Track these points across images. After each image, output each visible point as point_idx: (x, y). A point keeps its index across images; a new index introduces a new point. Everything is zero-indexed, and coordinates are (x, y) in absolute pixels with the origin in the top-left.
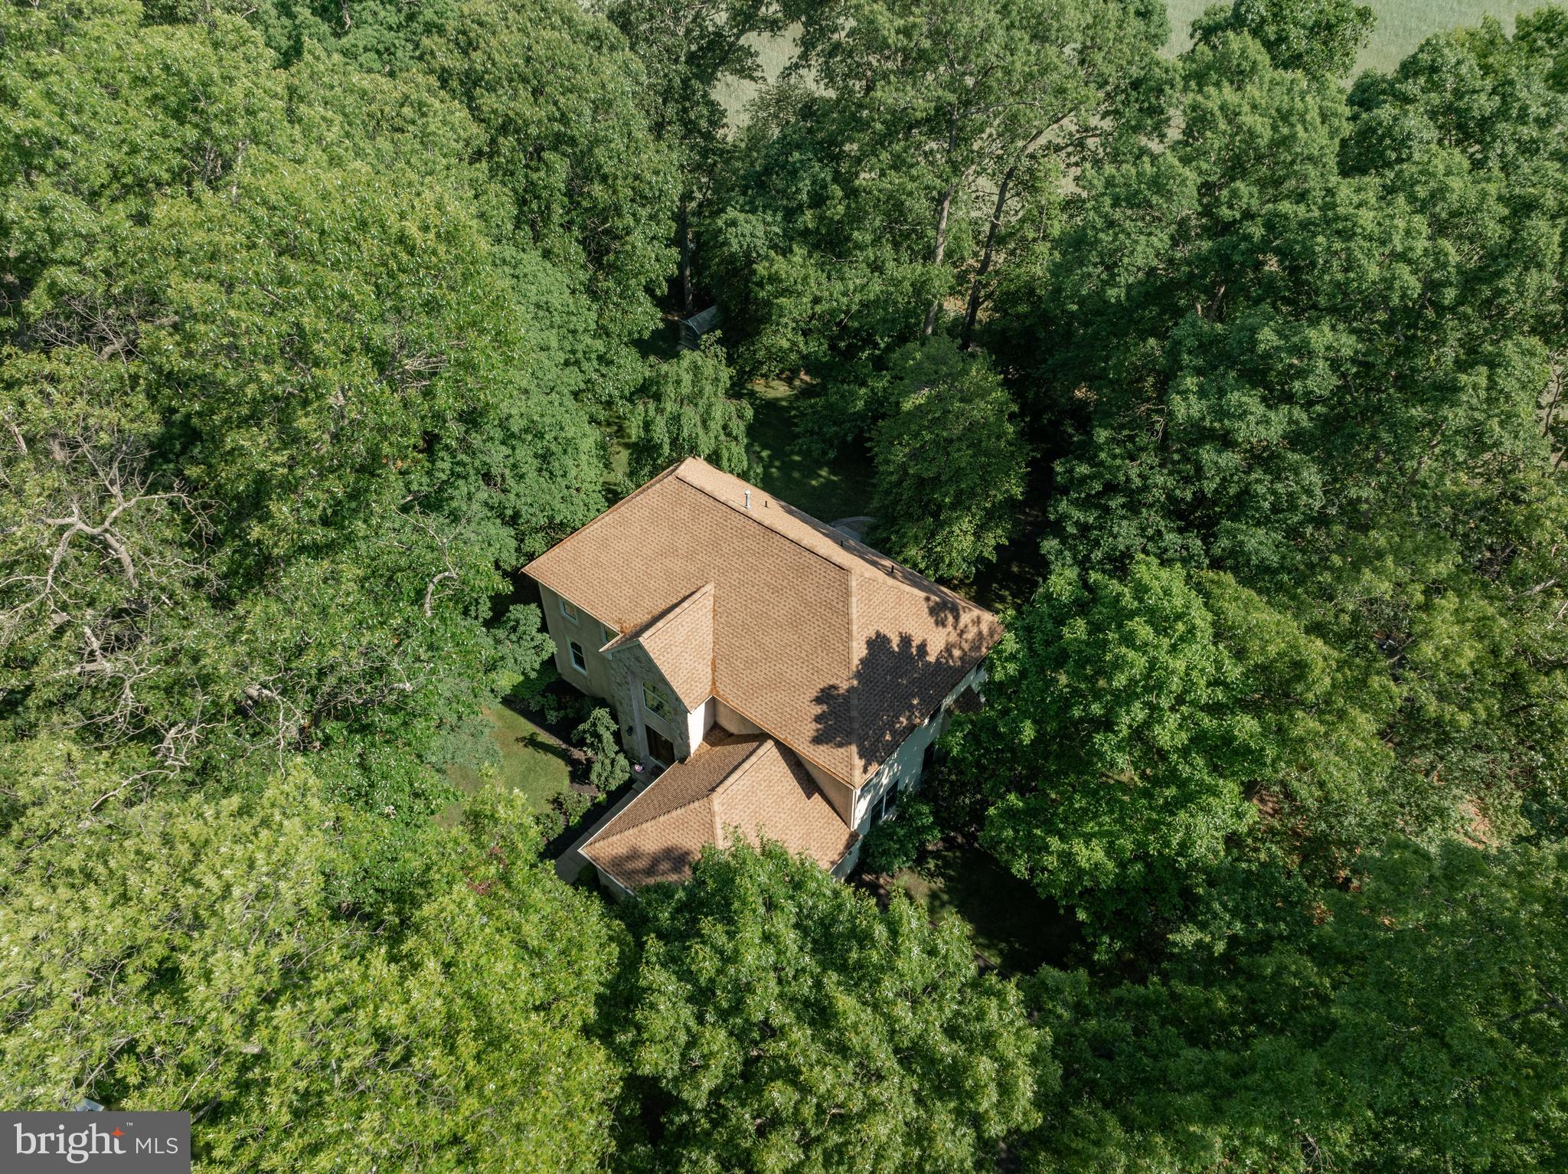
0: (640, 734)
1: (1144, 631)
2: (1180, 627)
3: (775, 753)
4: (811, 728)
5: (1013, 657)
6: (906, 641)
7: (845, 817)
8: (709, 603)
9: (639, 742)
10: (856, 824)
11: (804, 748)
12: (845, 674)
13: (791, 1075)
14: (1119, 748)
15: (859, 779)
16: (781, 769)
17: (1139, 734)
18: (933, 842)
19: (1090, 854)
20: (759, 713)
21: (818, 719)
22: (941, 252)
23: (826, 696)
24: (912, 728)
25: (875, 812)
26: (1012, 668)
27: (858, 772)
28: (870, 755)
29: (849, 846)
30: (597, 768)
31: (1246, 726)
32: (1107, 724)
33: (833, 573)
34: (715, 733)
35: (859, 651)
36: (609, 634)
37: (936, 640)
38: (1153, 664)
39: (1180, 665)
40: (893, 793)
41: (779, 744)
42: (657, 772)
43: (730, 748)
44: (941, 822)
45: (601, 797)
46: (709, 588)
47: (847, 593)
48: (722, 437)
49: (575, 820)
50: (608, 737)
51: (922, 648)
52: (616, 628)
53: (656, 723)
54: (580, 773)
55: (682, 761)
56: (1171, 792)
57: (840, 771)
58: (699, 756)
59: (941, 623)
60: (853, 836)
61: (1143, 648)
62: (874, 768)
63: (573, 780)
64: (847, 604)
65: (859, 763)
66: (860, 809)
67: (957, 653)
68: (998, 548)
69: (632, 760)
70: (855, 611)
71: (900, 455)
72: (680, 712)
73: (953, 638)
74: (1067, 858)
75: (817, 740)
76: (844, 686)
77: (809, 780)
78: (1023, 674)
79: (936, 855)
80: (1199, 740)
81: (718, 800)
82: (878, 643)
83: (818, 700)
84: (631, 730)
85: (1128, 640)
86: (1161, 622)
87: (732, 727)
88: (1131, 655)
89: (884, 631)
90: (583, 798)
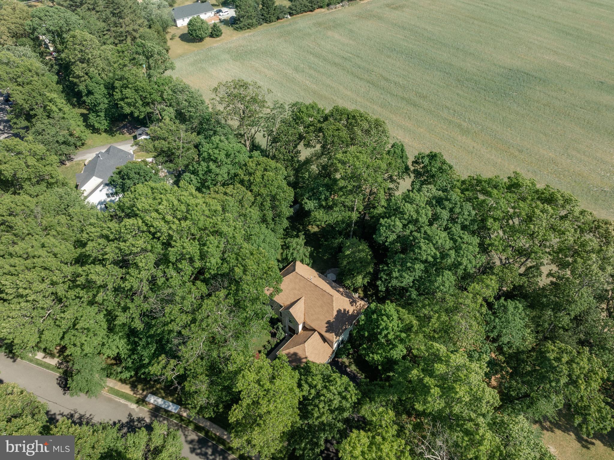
0: (287, 327)
1: (385, 318)
2: (391, 318)
3: (318, 334)
4: (325, 329)
5: (363, 320)
6: (345, 310)
7: (332, 347)
8: (303, 301)
9: (287, 329)
10: (334, 349)
11: (324, 333)
12: (332, 318)
13: (324, 395)
14: (383, 338)
15: (335, 340)
16: (319, 337)
17: (386, 336)
18: (351, 351)
19: (376, 357)
20: (314, 325)
21: (326, 327)
22: (355, 209)
23: (328, 322)
24: (346, 329)
25: (338, 345)
26: (363, 322)
27: (335, 339)
28: (337, 335)
29: (333, 353)
30: (278, 334)
31: (403, 335)
32: (380, 333)
33: (330, 296)
34: (305, 328)
35: (335, 313)
36: (281, 307)
37: (351, 309)
38: (386, 324)
39: (391, 325)
40: (342, 341)
41: (318, 332)
42: (292, 336)
43: (308, 332)
44: (352, 347)
45: (279, 341)
46: (303, 298)
47: (333, 301)
48: (304, 257)
49: (273, 346)
50: (280, 328)
51: (348, 312)
52: (283, 305)
53: (291, 325)
54: (273, 335)
55: (297, 334)
56: (391, 346)
57: (331, 338)
58: (301, 333)
59: (352, 305)
60: (334, 351)
61: (384, 322)
62: (338, 338)
63: (272, 337)
64: (333, 303)
65: (335, 337)
66: (335, 345)
67: (355, 312)
68: (368, 282)
69: (285, 332)
70: (334, 305)
71: (345, 263)
72: (297, 325)
73: (355, 308)
74: (373, 358)
75: (326, 332)
76: (332, 321)
77: (324, 340)
78: (365, 323)
79: (352, 354)
80: (397, 337)
81: (306, 344)
82: (339, 311)
83: (327, 323)
84: (285, 326)
85: (382, 320)
86: (388, 317)
87: (308, 327)
88: (383, 323)
89: (340, 308)
90: (274, 341)
